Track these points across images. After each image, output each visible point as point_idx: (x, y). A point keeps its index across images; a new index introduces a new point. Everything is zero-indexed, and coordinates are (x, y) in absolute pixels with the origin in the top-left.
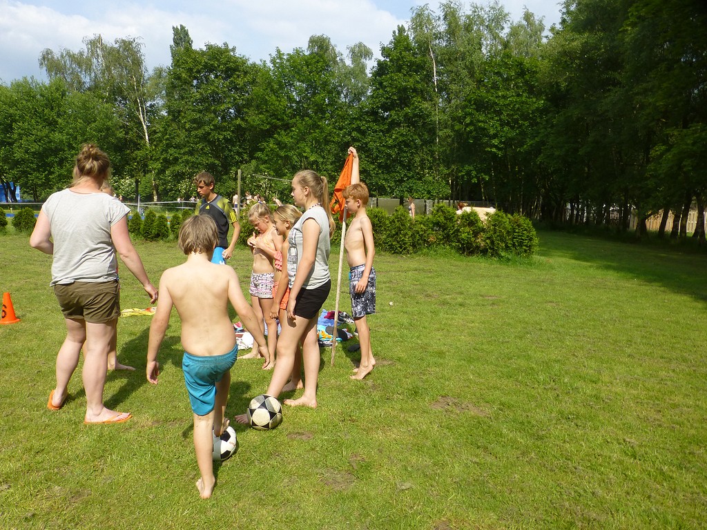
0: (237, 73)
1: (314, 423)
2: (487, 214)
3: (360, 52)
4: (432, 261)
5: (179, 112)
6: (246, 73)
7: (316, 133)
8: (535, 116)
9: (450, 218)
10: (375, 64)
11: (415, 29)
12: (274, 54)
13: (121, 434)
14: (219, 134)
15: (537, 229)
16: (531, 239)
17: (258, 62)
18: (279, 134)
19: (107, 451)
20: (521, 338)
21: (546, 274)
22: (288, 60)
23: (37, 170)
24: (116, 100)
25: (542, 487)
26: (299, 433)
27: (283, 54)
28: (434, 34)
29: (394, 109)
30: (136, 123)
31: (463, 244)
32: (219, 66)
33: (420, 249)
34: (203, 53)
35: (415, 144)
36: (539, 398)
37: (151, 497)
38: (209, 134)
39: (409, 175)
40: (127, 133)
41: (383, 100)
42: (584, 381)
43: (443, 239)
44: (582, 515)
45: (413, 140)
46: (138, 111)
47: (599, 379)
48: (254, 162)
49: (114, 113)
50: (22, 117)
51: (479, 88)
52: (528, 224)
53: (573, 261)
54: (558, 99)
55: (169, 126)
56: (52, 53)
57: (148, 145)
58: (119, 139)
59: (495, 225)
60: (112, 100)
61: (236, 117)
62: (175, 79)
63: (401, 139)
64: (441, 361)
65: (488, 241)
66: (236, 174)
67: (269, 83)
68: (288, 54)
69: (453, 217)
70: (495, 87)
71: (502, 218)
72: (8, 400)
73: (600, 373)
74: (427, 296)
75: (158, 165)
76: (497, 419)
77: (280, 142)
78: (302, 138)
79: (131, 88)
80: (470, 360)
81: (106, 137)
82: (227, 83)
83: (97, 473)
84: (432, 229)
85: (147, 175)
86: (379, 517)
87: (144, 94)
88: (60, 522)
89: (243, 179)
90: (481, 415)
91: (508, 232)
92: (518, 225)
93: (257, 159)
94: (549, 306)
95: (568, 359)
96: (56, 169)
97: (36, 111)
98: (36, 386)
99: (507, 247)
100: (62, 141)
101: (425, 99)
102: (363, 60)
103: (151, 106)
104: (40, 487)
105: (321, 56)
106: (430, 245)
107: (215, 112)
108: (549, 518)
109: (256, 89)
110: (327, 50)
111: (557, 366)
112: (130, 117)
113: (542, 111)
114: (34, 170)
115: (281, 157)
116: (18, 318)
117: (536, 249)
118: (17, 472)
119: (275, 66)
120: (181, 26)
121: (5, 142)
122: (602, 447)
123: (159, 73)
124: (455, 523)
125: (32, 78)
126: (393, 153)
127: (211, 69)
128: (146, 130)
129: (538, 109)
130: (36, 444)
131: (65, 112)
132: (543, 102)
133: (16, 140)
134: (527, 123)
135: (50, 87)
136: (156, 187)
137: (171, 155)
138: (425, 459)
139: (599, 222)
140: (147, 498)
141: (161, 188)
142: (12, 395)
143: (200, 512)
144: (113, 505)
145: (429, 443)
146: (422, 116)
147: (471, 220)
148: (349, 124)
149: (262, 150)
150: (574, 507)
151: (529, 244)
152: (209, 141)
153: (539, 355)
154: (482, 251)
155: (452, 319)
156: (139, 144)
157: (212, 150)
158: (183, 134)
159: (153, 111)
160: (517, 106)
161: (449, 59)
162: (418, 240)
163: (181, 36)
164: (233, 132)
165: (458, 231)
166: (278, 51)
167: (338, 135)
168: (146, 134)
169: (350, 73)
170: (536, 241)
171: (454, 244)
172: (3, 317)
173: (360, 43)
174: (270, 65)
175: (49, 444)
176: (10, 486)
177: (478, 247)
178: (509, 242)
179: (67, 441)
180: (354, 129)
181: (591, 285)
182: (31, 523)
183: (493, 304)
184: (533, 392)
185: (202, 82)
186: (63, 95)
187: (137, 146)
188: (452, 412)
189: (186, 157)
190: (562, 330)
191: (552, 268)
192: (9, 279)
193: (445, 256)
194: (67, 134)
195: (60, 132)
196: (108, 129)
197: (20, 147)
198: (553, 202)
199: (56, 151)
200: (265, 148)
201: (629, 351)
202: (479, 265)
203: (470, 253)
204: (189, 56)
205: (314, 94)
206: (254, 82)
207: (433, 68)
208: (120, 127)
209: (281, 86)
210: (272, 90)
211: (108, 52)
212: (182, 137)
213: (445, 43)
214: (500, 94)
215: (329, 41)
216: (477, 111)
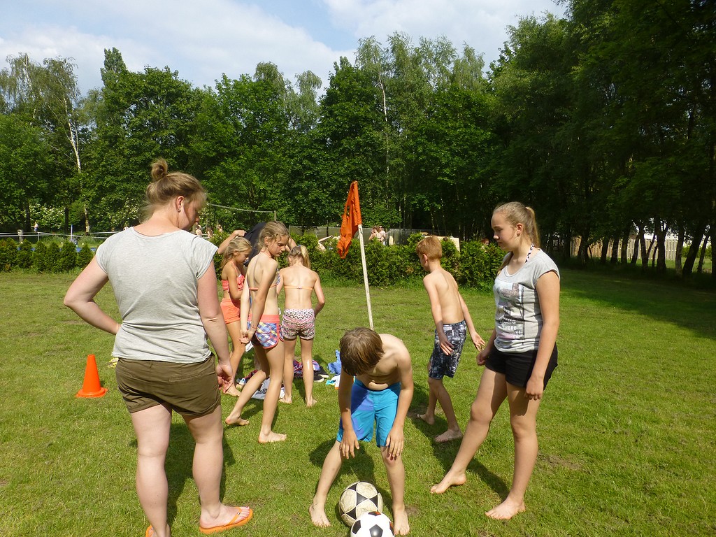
0: (180, 99)
3: (309, 80)
4: (412, 293)
6: (189, 99)
7: (264, 162)
8: (483, 146)
10: (325, 93)
11: (363, 60)
12: (220, 80)
17: (202, 88)
18: (226, 162)
22: (234, 87)
24: (44, 123)
27: (229, 81)
28: (383, 65)
30: (67, 148)
32: (160, 91)
33: (397, 280)
34: (142, 77)
38: (150, 160)
40: (56, 159)
41: (334, 128)
45: (365, 169)
46: (70, 135)
54: (503, 131)
55: (105, 152)
57: (80, 171)
58: (47, 165)
59: (472, 255)
60: (39, 123)
62: (112, 103)
63: (353, 168)
65: (466, 271)
67: (215, 110)
68: (235, 81)
70: (445, 118)
73: (654, 412)
75: (92, 193)
76: (594, 473)
77: (227, 169)
78: (251, 165)
79: (61, 111)
84: (409, 260)
85: (73, 204)
87: (76, 118)
90: (575, 469)
91: (486, 262)
99: (485, 277)
101: (375, 129)
102: (312, 88)
103: (84, 130)
105: (268, 84)
106: (407, 276)
110: (275, 77)
112: (60, 142)
113: (489, 142)
115: (228, 185)
119: (221, 92)
120: (114, 49)
123: (94, 96)
127: (152, 94)
128: (77, 156)
129: (486, 141)
132: (490, 133)
134: (475, 154)
137: (107, 182)
146: (373, 145)
148: (300, 152)
149: (208, 178)
156: (71, 171)
158: (121, 161)
159: (85, 135)
160: (466, 137)
161: (399, 91)
162: (395, 271)
163: (113, 59)
164: (175, 158)
166: (225, 77)
167: (288, 163)
168: (78, 160)
169: (302, 100)
173: (309, 72)
174: (217, 92)
178: (488, 272)
180: (305, 158)
185: (141, 107)
187: (68, 173)
189: (125, 185)
196: (36, 154)
200: (211, 176)
205: (261, 121)
206: (197, 108)
207: (382, 98)
208: (50, 153)
209: (227, 113)
210: (218, 117)
211: (36, 73)
212: (120, 164)
213: (393, 75)
214: (450, 125)
215: (276, 69)
216: (429, 141)
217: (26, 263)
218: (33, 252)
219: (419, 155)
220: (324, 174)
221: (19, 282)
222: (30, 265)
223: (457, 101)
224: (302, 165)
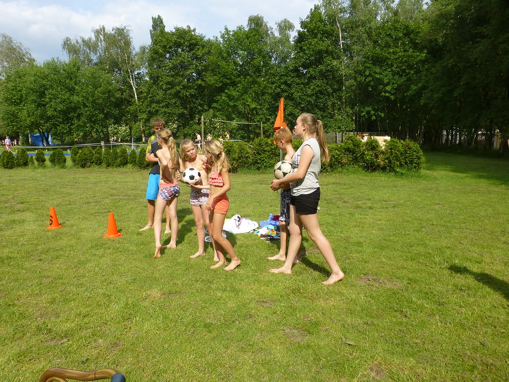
0: (197, 47)
1: (273, 294)
2: (385, 141)
3: (286, 26)
4: (345, 177)
5: (158, 77)
6: (203, 46)
7: (255, 88)
8: (419, 66)
9: (357, 145)
10: (296, 34)
11: (325, 6)
12: (223, 31)
13: (140, 303)
14: (187, 92)
15: (424, 151)
16: (419, 158)
17: (212, 38)
18: (228, 89)
19: (132, 315)
20: (418, 231)
21: (432, 184)
22: (233, 35)
23: (63, 123)
24: (114, 71)
25: (447, 340)
26: (263, 302)
27: (230, 31)
28: (340, 9)
29: (311, 67)
30: (129, 87)
31: (367, 164)
32: (184, 43)
33: (336, 168)
34: (173, 34)
35: (327, 92)
36: (437, 275)
37: (166, 346)
38: (180, 92)
39: (324, 115)
40: (122, 94)
41: (303, 60)
42: (471, 262)
43: (353, 160)
44: (482, 361)
45: (326, 90)
46: (129, 78)
47: (482, 261)
48: (211, 111)
49: (113, 80)
50: (51, 86)
51: (374, 48)
52: (417, 147)
53: (452, 173)
54: (436, 52)
55: (151, 88)
56: (70, 40)
57: (137, 102)
58: (117, 99)
59: (391, 149)
60: (111, 71)
61: (198, 79)
62: (154, 53)
63: (317, 89)
64: (361, 249)
65: (386, 161)
66: (200, 119)
67: (220, 53)
68: (233, 31)
69: (360, 144)
70: (387, 45)
71: (397, 143)
72: (61, 281)
73: (482, 255)
74: (345, 202)
75: (145, 116)
76: (407, 290)
77: (229, 95)
78: (245, 91)
79: (124, 61)
80: (382, 248)
81: (109, 97)
82: (190, 54)
83: (127, 330)
84: (344, 154)
85: (136, 124)
86: (328, 361)
87: (133, 66)
88: (105, 364)
89: (205, 123)
90: (395, 288)
91: (402, 153)
92: (409, 148)
93: (214, 108)
94: (437, 207)
95: (456, 246)
96: (75, 121)
97: (60, 81)
98: (78, 271)
99: (401, 164)
100: (79, 102)
101: (334, 58)
102: (287, 32)
103: (138, 74)
104: (89, 340)
105: (257, 31)
106: (343, 165)
107: (182, 76)
108: (456, 363)
109: (211, 58)
110: (261, 26)
111: (448, 252)
112: (124, 82)
113: (423, 62)
114: (61, 123)
115: (230, 106)
116: (61, 224)
117: (424, 165)
118: (72, 330)
119: (224, 40)
120: (159, 16)
121: (41, 104)
122: (490, 311)
123: (143, 49)
124: (385, 365)
125: (58, 58)
126: (312, 100)
127: (178, 45)
128: (135, 91)
129: (421, 61)
130: (84, 311)
131: (80, 81)
132: (425, 55)
133: (48, 103)
134: (412, 72)
135: (70, 64)
136: (144, 131)
137: (153, 108)
138: (357, 319)
139: (469, 143)
140: (163, 347)
141: (147, 132)
142: (62, 278)
143: (201, 357)
144: (140, 352)
145: (358, 308)
146: (333, 71)
147: (373, 146)
148: (279, 79)
149: (217, 102)
150: (474, 355)
151: (418, 162)
152: (180, 97)
153: (433, 243)
154: (382, 169)
155: (365, 218)
156: (131, 101)
157: (181, 103)
158: (161, 93)
159: (139, 77)
160: (405, 59)
161: (352, 27)
162: (334, 162)
163: (158, 23)
164: (196, 89)
165: (363, 154)
166: (226, 29)
167: (271, 88)
168: (136, 94)
169: (280, 41)
170: (423, 159)
171: (361, 164)
172: (50, 224)
173: (285, 20)
174: (221, 40)
175: (92, 310)
176: (69, 340)
177: (379, 166)
178: (403, 161)
179: (104, 308)
180: (282, 83)
181: (468, 190)
182: (86, 365)
183: (394, 207)
184: (432, 271)
185: (173, 55)
186: (78, 69)
187: (130, 103)
188: (372, 285)
189: (164, 109)
190: (449, 225)
191: (436, 179)
192: (51, 198)
193: (355, 173)
194: (82, 96)
195: (77, 96)
196: (109, 92)
197: (51, 107)
198: (432, 130)
199: (75, 109)
200: (219, 100)
201: (504, 239)
202: (381, 178)
203: (373, 170)
204: (164, 37)
205: (253, 59)
206: (209, 53)
207: (339, 34)
208: (118, 90)
209: (229, 54)
210: (223, 58)
211: (108, 37)
212: (160, 95)
213: (348, 15)
214: (391, 51)
215: (262, 19)
216: (374, 65)
217: (99, 162)
218: (103, 155)
219: (367, 77)
220: (296, 95)
221: (94, 174)
222: (101, 163)
223: (398, 30)
224: (281, 89)
